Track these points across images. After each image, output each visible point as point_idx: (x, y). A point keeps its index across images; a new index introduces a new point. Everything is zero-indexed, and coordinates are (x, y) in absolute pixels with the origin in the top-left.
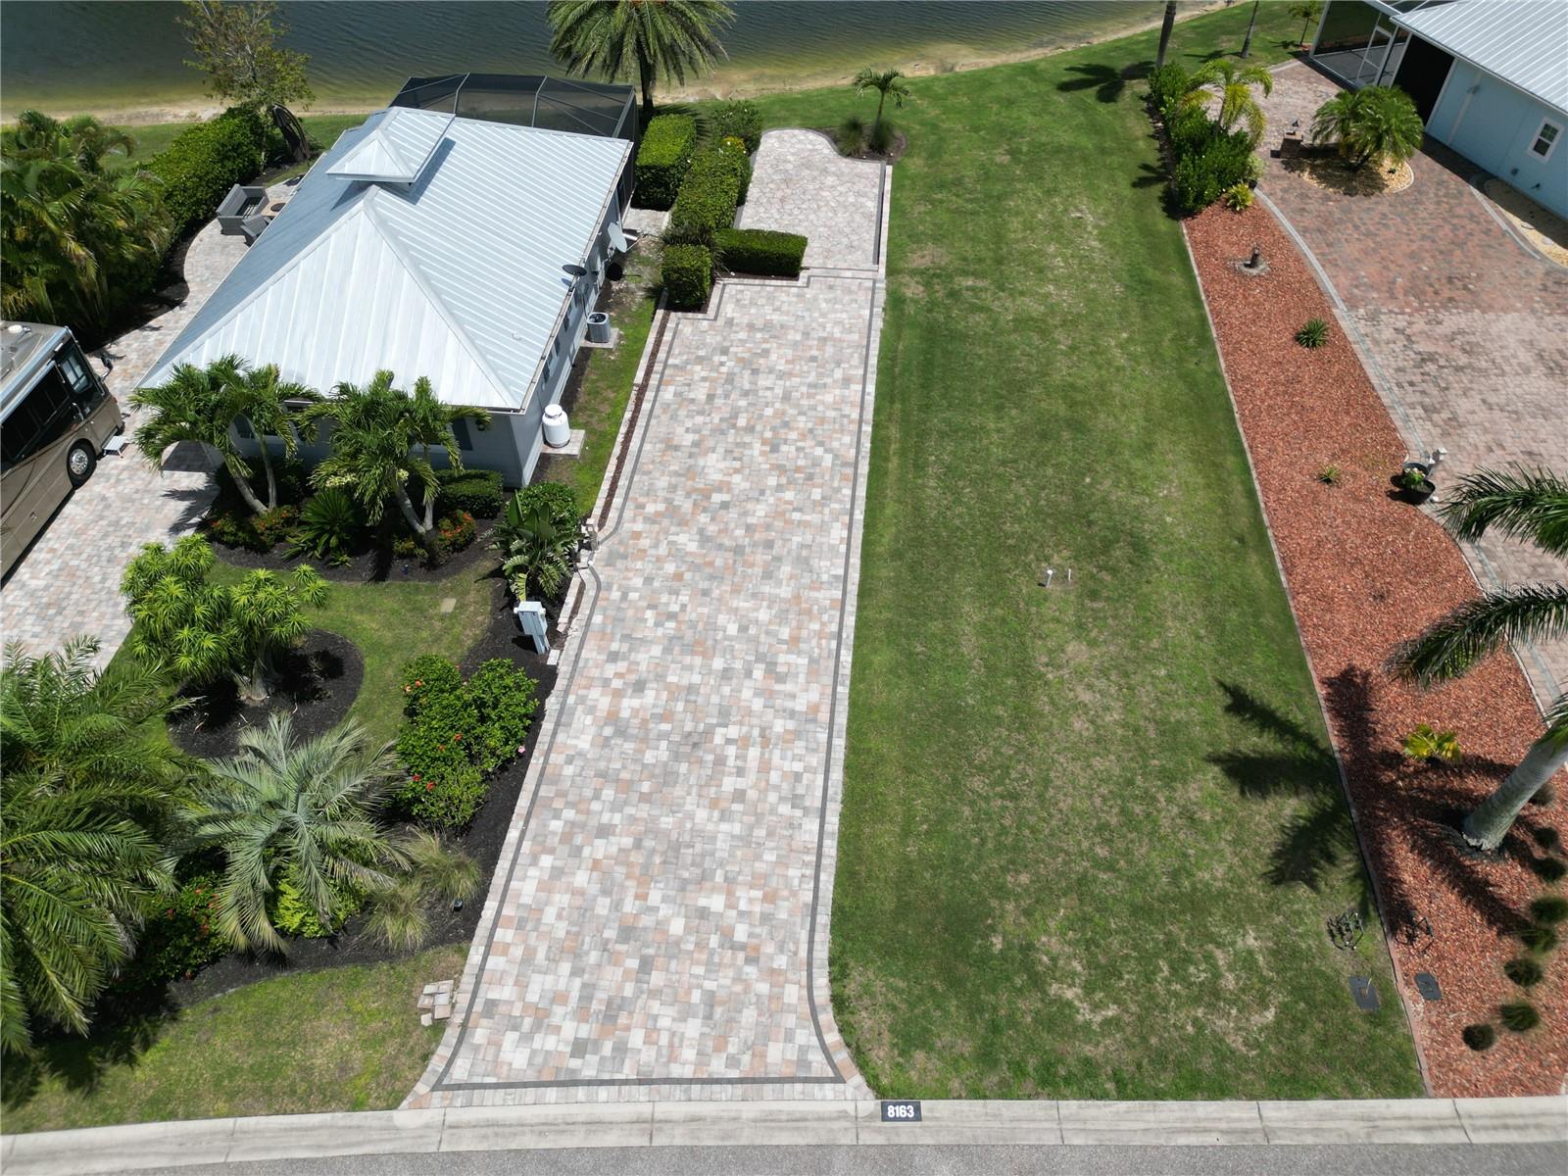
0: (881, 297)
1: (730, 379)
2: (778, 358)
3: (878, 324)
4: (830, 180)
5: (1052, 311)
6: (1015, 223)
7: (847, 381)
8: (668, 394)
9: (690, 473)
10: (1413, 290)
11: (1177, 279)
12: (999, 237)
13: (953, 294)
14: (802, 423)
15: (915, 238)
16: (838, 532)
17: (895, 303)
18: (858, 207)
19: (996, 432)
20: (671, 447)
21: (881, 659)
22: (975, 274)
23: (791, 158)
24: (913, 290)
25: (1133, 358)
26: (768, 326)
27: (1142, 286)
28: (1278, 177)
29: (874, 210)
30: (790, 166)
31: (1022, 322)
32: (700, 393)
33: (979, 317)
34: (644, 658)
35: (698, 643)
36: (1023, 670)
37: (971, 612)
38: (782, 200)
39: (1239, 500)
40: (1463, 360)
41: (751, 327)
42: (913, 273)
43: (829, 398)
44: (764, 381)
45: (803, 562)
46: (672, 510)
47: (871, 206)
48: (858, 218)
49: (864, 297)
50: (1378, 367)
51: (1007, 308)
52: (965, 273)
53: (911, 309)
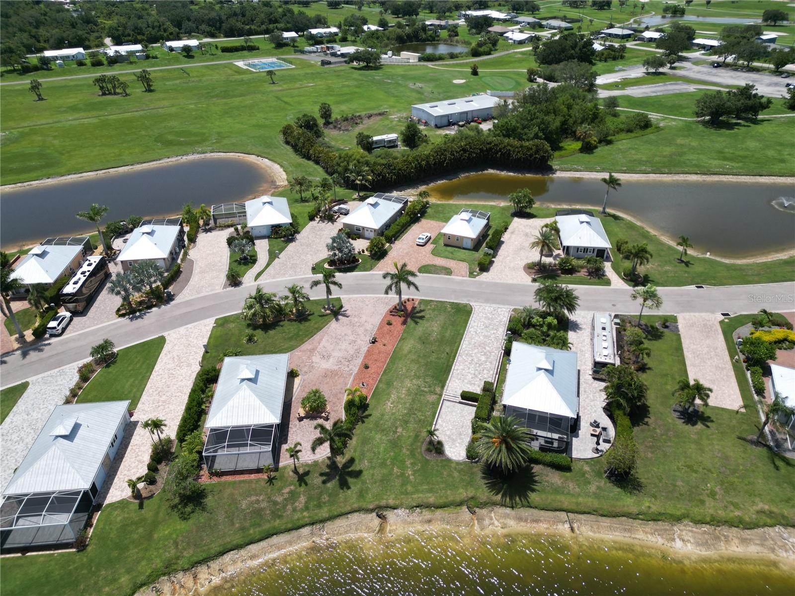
0: (445, 388)
1: (479, 374)
2: (470, 376)
3: (448, 382)
4: (448, 433)
5: (411, 380)
6: (408, 405)
7: (457, 370)
8: (491, 372)
9: (488, 358)
10: (337, 374)
11: (381, 385)
12: (413, 400)
13: (430, 387)
14: (467, 363)
15: (433, 404)
16: (464, 346)
17: (443, 387)
18: (443, 421)
19: (433, 357)
20: (491, 363)
21: (461, 331)
22: (423, 391)
23: (458, 445)
24: (438, 390)
25: (401, 368)
26: (471, 384)
27: (389, 384)
28: (335, 411)
29: (439, 419)
30: (459, 441)
31: (419, 377)
32: (485, 372)
33: (427, 380)
34: (493, 336)
35: (485, 336)
36: (443, 327)
37: (447, 335)
38: (463, 427)
39: (400, 345)
40: (343, 360)
41: (474, 384)
42: (436, 394)
43: (461, 367)
44: (473, 372)
45: (470, 344)
46: (490, 353)
47: (440, 421)
48: (444, 417)
49: (449, 389)
50: (359, 361)
51: (419, 382)
52: (426, 392)
53: (440, 384)
